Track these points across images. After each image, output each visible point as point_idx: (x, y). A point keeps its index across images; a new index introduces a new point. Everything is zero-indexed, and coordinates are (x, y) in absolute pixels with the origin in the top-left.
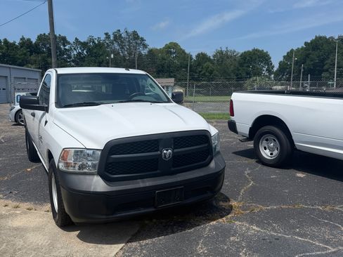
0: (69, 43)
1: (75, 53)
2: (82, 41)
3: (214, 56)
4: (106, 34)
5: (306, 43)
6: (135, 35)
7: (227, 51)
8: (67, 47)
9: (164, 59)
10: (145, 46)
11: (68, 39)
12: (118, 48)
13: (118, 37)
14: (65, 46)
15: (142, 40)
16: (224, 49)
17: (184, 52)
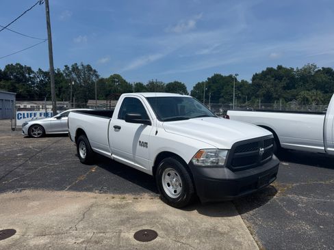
0: (33, 72)
1: (38, 80)
2: (44, 71)
3: (147, 85)
4: (66, 66)
5: (209, 79)
6: (89, 68)
7: (156, 82)
8: (31, 76)
9: (110, 86)
10: (97, 76)
11: (33, 69)
12: (75, 76)
13: (75, 68)
14: (29, 74)
15: (95, 71)
16: (155, 81)
17: (125, 81)
